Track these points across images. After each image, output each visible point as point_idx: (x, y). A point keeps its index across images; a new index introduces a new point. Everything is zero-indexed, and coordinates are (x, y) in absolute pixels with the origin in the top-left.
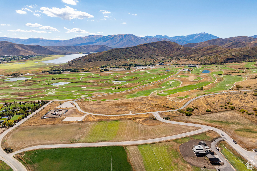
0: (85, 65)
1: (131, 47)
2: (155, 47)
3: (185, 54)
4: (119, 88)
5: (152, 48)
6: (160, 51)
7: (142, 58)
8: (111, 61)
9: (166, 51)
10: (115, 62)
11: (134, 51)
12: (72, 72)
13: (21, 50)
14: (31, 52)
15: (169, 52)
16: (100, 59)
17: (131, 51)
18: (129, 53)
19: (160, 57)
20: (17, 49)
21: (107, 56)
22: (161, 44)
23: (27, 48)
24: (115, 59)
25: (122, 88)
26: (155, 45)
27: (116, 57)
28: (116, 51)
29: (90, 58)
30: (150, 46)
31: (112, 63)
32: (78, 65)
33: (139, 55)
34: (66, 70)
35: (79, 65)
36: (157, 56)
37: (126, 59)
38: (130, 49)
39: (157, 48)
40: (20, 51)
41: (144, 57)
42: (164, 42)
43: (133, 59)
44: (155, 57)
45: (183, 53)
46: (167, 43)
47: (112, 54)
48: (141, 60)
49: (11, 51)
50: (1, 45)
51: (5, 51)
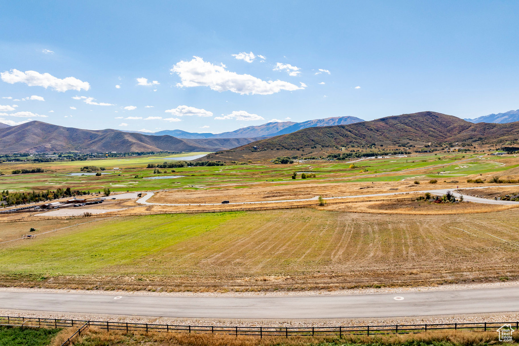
0: (242, 156)
1: (350, 125)
2: (406, 124)
3: (482, 137)
5: (400, 126)
6: (420, 133)
7: (375, 144)
8: (303, 151)
9: (434, 132)
10: (311, 153)
11: (357, 132)
13: (134, 143)
15: (441, 134)
16: (278, 147)
17: (349, 133)
18: (346, 136)
19: (421, 143)
20: (128, 141)
21: (294, 141)
22: (421, 119)
23: (147, 139)
24: (313, 146)
26: (407, 121)
27: (314, 145)
28: (315, 131)
29: (257, 145)
30: (394, 122)
31: (303, 154)
32: (227, 157)
33: (369, 139)
35: (230, 157)
36: (413, 141)
37: (336, 147)
38: (346, 127)
39: (411, 127)
40: (132, 144)
41: (380, 143)
42: (429, 115)
43: (353, 147)
44: (409, 143)
45: (478, 135)
46: (437, 117)
47: (305, 138)
48: (374, 148)
49: (116, 145)
50: (101, 136)
51: (105, 146)
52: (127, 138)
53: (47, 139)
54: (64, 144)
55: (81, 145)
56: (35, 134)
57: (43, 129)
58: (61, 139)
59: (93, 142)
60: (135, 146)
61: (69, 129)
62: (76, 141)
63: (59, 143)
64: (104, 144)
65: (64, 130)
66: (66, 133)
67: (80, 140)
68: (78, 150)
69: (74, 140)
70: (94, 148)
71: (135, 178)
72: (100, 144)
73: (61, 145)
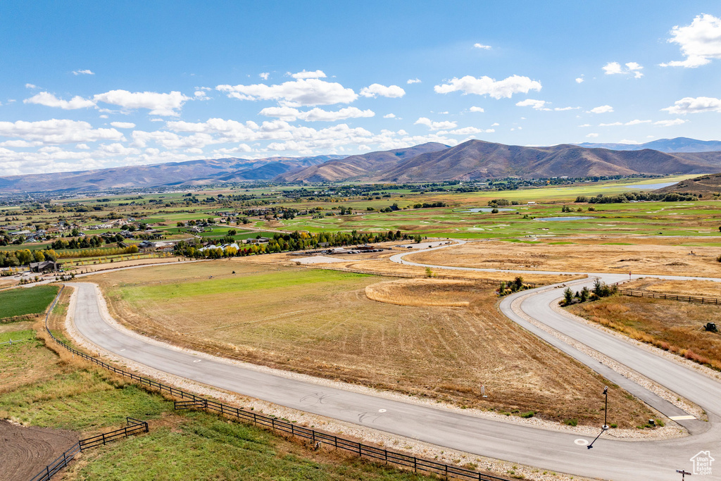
13: (595, 163)
14: (621, 168)
20: (586, 161)
23: (615, 157)
35: (719, 185)
40: (591, 164)
49: (569, 166)
50: (551, 154)
51: (555, 169)
52: (585, 156)
53: (485, 162)
54: (503, 167)
55: (524, 169)
56: (471, 156)
57: (480, 150)
58: (500, 161)
59: (539, 164)
60: (594, 167)
61: (511, 148)
62: (518, 162)
63: (497, 166)
64: (553, 165)
65: (505, 150)
66: (508, 152)
67: (523, 161)
68: (519, 175)
69: (516, 161)
70: (539, 172)
71: (524, 218)
72: (547, 166)
73: (500, 169)
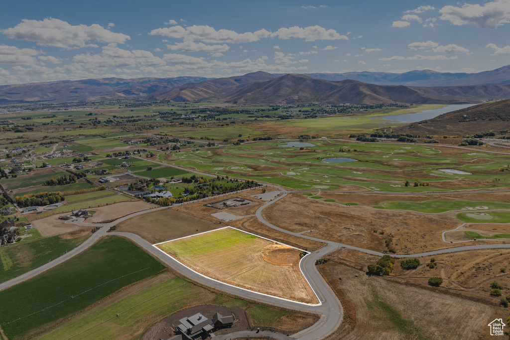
4: (416, 185)
12: (402, 140)
13: (367, 95)
14: (384, 99)
16: (491, 117)
20: (362, 93)
23: (381, 90)
25: (428, 185)
29: (467, 114)
34: (394, 135)
40: (365, 96)
49: (351, 96)
50: (339, 87)
52: (362, 89)
53: (296, 91)
54: (308, 95)
55: (322, 97)
56: (288, 86)
57: (293, 82)
58: (307, 90)
59: (332, 94)
60: (367, 98)
62: (318, 92)
63: (305, 94)
64: (341, 95)
67: (322, 91)
68: (319, 102)
72: (337, 95)
73: (306, 97)
